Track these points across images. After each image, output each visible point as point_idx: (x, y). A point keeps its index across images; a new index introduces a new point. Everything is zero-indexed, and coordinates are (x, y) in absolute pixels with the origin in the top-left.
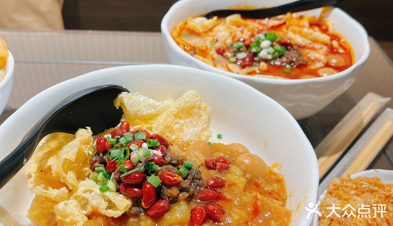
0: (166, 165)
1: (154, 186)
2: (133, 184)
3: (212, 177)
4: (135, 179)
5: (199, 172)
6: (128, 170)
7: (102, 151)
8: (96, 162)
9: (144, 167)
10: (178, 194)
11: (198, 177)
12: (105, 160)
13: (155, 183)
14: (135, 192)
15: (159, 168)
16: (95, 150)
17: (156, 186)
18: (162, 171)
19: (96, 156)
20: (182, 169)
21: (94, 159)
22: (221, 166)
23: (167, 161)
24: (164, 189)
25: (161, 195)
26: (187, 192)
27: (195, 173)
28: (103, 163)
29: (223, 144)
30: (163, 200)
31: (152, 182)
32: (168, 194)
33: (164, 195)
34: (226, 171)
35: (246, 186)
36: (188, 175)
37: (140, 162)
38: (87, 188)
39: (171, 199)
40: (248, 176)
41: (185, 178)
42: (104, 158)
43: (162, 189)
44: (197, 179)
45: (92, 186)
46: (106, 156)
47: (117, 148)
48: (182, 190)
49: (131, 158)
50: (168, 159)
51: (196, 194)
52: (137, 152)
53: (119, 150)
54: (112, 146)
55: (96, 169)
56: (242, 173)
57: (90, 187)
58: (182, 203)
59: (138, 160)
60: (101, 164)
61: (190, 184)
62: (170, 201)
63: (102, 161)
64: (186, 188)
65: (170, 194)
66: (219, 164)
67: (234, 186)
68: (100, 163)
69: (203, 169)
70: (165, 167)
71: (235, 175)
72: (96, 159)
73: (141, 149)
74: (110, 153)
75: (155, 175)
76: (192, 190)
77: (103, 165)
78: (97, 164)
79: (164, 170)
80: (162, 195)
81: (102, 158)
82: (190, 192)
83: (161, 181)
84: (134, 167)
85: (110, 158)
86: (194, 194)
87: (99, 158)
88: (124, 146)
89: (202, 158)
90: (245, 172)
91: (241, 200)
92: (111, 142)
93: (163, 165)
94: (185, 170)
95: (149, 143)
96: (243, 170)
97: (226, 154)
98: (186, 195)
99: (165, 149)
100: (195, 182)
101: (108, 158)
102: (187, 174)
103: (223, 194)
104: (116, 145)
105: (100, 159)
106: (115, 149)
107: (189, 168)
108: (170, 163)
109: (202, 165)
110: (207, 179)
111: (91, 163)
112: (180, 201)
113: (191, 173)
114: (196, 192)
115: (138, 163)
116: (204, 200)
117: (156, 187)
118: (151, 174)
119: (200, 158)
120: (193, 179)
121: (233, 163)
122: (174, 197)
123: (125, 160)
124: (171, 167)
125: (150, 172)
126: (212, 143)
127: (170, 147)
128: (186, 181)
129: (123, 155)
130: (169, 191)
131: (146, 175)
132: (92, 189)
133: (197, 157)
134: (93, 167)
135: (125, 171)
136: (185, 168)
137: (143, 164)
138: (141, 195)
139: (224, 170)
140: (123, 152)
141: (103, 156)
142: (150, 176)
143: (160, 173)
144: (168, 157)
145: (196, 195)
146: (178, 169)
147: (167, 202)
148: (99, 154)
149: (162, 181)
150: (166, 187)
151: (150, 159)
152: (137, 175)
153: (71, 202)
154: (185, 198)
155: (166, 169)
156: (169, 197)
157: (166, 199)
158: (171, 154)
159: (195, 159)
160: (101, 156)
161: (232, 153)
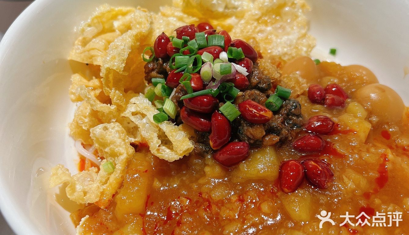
0: (252, 89)
1: (229, 119)
2: (199, 111)
3: (317, 116)
4: (201, 106)
5: (298, 105)
6: (195, 90)
7: (162, 55)
8: (153, 70)
9: (218, 88)
10: (264, 137)
11: (297, 112)
12: (166, 70)
13: (231, 114)
14: (201, 123)
15: (240, 93)
16: (153, 53)
17: (231, 118)
18: (244, 98)
19: (154, 62)
20: (273, 99)
21: (151, 66)
22: (333, 99)
23: (252, 83)
24: (243, 126)
25: (238, 133)
26: (277, 135)
27: (293, 106)
28: (163, 73)
29: (339, 65)
30: (240, 141)
31: (226, 112)
32: (248, 134)
33: (242, 134)
34: (340, 108)
35: (369, 135)
36: (282, 107)
37: (213, 79)
38: (139, 109)
39: (252, 142)
40: (374, 119)
41: (275, 113)
42: (164, 66)
43: (240, 124)
44: (294, 115)
45: (145, 108)
46: (167, 64)
47: (184, 53)
48: (270, 131)
49: (201, 72)
50: (255, 80)
51: (291, 138)
52: (210, 65)
53: (187, 57)
54: (177, 50)
55: (153, 80)
56: (365, 114)
57: (143, 110)
58: (268, 150)
59: (211, 77)
60: (160, 74)
61: (283, 123)
62: (250, 144)
63: (161, 69)
64: (276, 129)
65: (251, 134)
66: (329, 97)
67: (351, 133)
68: (158, 73)
69: (304, 102)
70: (249, 92)
71: (356, 117)
72: (154, 66)
73: (217, 60)
74: (174, 60)
75: (232, 103)
76: (285, 132)
77: (162, 76)
78: (154, 73)
79: (247, 97)
80: (240, 133)
81: (162, 65)
82: (283, 135)
83: (239, 113)
84: (204, 87)
85: (174, 67)
86: (286, 138)
87: (157, 66)
88: (195, 52)
89: (305, 85)
90: (370, 113)
91: (361, 157)
92: (176, 43)
93: (247, 89)
94: (277, 100)
95: (231, 53)
96: (367, 110)
97: (342, 81)
98: (276, 139)
99: (251, 63)
100: (290, 119)
101: (170, 67)
102: (279, 106)
103: (333, 144)
104: (182, 50)
105: (159, 67)
106: (181, 54)
107: (283, 97)
108: (256, 87)
109: (303, 94)
110: (310, 117)
111: (146, 71)
112: (266, 147)
113: (286, 106)
114: (291, 136)
115: (210, 81)
116: (302, 151)
117: (231, 120)
118: (226, 100)
119: (303, 84)
120: (288, 115)
121: (353, 96)
122: (257, 140)
123: (193, 74)
124: (257, 92)
125: (225, 97)
126: (321, 61)
127: (259, 61)
128: (277, 116)
129: (191, 65)
130: (251, 130)
131: (218, 101)
132: (145, 112)
133: (298, 82)
134: (149, 77)
135: (190, 90)
136: (278, 97)
137: (218, 84)
138: (209, 129)
139: (338, 107)
140: (192, 60)
141: (163, 63)
142: (225, 102)
143: (240, 101)
144: (254, 78)
145: (290, 141)
146: (268, 96)
147: (246, 145)
148: (158, 60)
149: (241, 113)
150: (246, 124)
151: (228, 78)
152: (205, 100)
153: (113, 126)
154: (274, 143)
155: (249, 96)
156: (249, 139)
157: (245, 140)
158: (259, 73)
159: (295, 84)
160: (160, 63)
161: (351, 79)
